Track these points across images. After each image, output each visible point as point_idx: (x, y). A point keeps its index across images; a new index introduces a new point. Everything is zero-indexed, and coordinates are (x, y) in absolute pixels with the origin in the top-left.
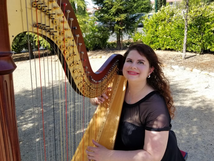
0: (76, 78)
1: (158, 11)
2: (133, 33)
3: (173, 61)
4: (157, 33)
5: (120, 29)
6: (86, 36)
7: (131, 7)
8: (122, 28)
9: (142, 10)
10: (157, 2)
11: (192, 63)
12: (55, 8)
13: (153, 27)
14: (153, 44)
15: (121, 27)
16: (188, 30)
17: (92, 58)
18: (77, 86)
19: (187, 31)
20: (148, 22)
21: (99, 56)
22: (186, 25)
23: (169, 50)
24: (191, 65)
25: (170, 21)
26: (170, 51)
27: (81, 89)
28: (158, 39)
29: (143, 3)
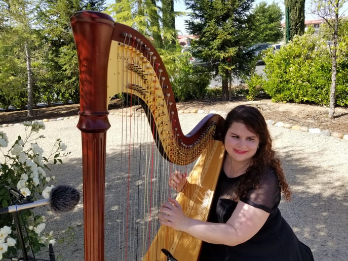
0: (164, 140)
1: (289, 41)
2: (249, 75)
3: (312, 121)
4: (287, 77)
5: (227, 70)
6: (175, 79)
7: (246, 38)
8: (230, 69)
9: (266, 38)
10: (289, 27)
11: (344, 125)
12: (148, 68)
13: (281, 67)
14: (280, 93)
15: (229, 66)
16: (338, 72)
17: (183, 113)
18: (165, 150)
19: (336, 75)
20: (272, 60)
21: (193, 110)
22: (334, 65)
23: (307, 102)
24: (342, 128)
25: (308, 58)
26: (308, 105)
27: (169, 153)
28: (290, 85)
29: (267, 28)
